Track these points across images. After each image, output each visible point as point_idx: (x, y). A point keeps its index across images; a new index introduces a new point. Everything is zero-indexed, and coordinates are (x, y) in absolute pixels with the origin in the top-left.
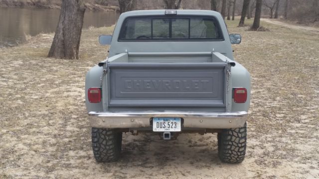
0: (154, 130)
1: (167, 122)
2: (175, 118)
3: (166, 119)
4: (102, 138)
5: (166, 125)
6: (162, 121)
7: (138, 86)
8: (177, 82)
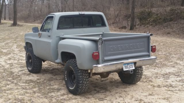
0: (124, 70)
1: (128, 65)
2: (131, 63)
3: (128, 64)
4: (84, 81)
5: (128, 66)
6: (127, 65)
7: (115, 49)
8: (131, 45)
